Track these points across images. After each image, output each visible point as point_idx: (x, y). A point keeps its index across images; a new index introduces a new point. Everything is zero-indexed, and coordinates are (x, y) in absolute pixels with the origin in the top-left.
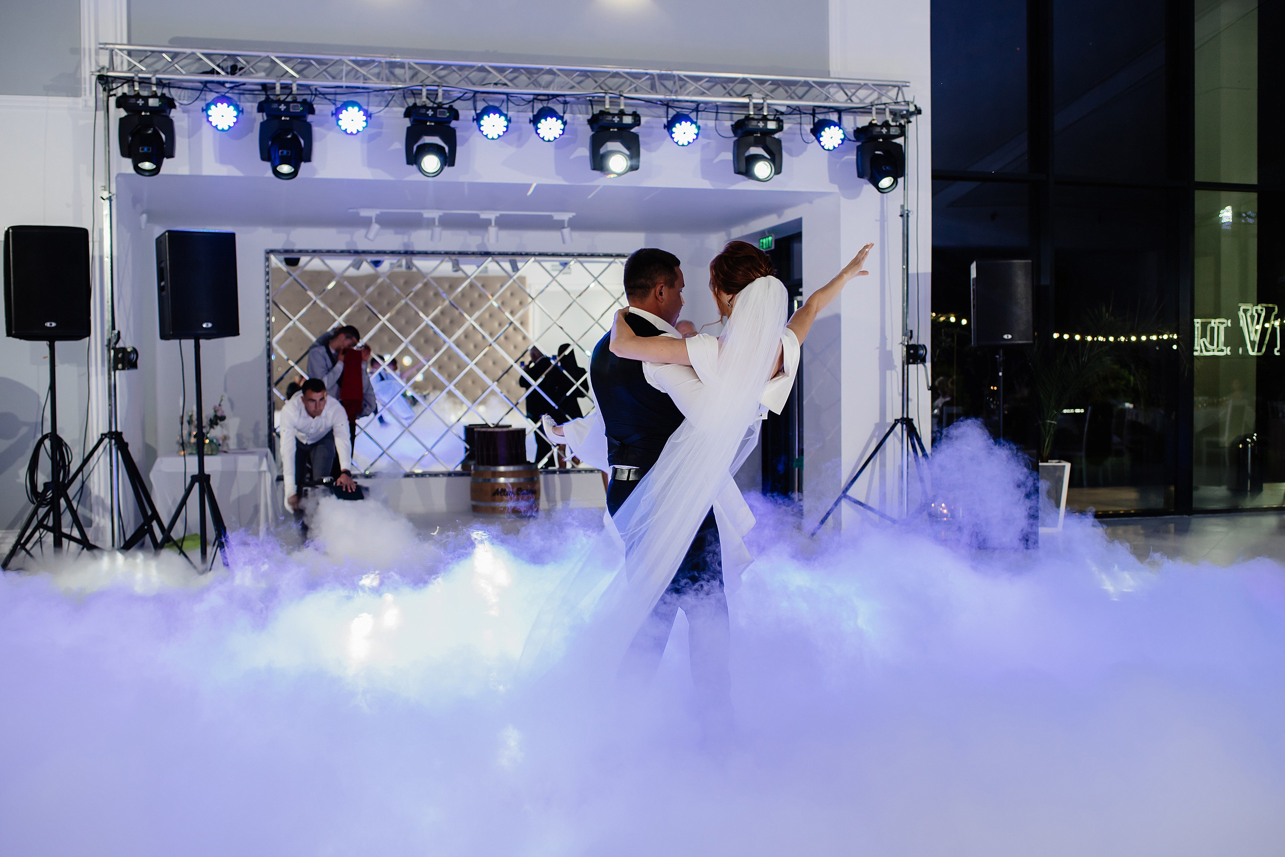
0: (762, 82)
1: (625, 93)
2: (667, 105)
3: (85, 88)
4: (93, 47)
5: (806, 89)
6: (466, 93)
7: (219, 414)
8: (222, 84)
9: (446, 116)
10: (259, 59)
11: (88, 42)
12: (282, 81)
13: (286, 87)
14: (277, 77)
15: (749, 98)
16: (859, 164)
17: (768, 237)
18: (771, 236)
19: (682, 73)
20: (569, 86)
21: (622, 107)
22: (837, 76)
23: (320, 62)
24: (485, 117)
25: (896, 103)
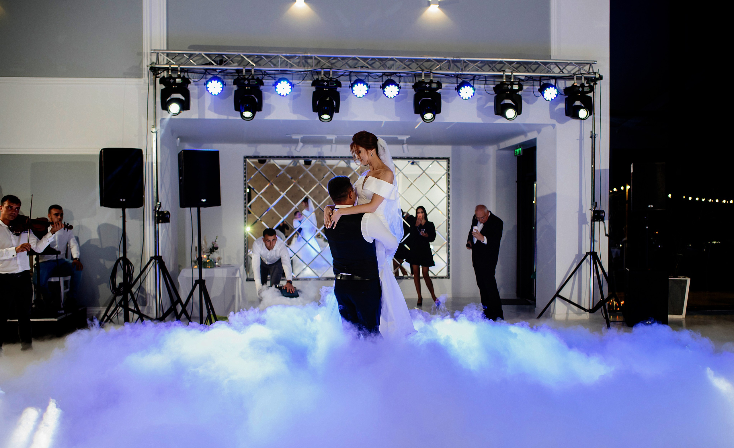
0: (511, 63)
1: (434, 71)
2: (457, 76)
3: (145, 74)
4: (149, 52)
5: (537, 66)
6: (345, 72)
7: (215, 246)
8: (215, 70)
9: (334, 86)
10: (235, 56)
11: (146, 49)
12: (247, 68)
13: (248, 71)
14: (244, 66)
15: (503, 72)
16: (566, 108)
17: (519, 148)
18: (521, 148)
19: (465, 59)
20: (403, 67)
21: (432, 78)
22: (555, 59)
23: (267, 57)
24: (356, 85)
25: (589, 73)
